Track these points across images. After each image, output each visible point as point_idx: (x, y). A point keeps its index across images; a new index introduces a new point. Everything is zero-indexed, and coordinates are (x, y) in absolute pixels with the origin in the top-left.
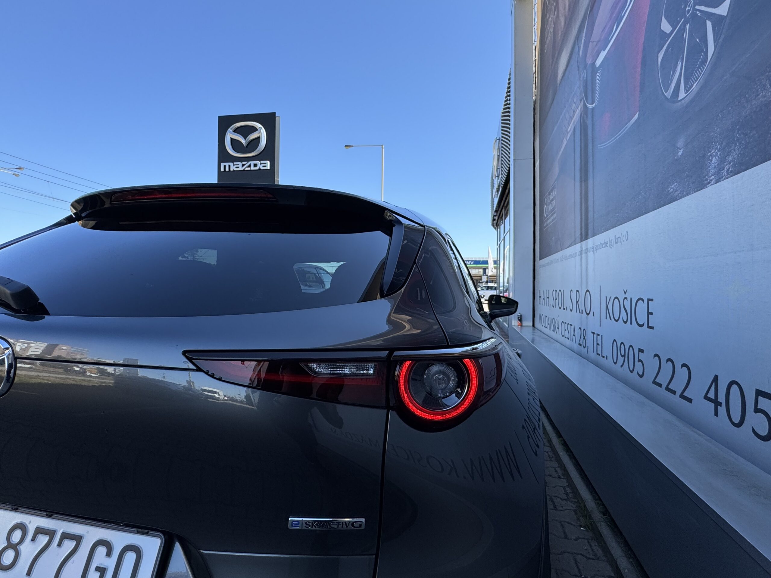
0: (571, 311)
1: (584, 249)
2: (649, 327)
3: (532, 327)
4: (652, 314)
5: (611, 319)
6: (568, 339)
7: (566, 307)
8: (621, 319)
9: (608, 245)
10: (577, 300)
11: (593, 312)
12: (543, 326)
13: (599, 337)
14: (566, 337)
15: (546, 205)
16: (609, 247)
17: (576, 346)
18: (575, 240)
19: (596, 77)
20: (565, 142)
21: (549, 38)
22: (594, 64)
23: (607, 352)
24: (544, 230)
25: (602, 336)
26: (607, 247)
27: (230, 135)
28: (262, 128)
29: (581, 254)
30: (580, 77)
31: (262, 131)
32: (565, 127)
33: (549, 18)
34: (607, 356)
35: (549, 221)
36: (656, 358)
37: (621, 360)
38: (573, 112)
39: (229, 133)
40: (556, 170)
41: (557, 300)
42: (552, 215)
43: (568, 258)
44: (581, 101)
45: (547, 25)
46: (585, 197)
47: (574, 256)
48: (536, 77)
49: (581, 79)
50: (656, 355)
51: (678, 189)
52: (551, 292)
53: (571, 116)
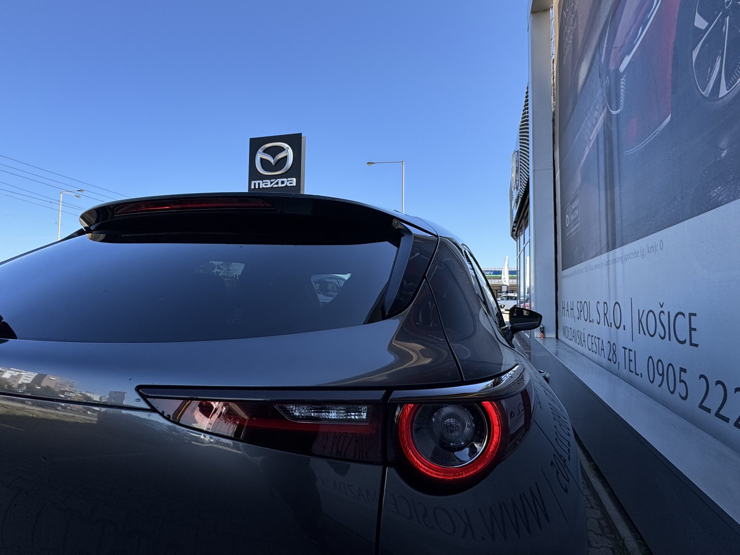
0: (599, 323)
1: (611, 259)
2: (692, 344)
3: (555, 339)
4: (695, 330)
5: (645, 334)
6: (596, 353)
7: (593, 320)
8: (657, 334)
9: (639, 254)
10: (605, 313)
11: (624, 326)
12: (567, 338)
13: (632, 353)
14: (593, 351)
15: (568, 214)
16: (640, 257)
17: (605, 361)
18: (601, 249)
19: (620, 83)
20: (587, 150)
21: (568, 50)
22: (617, 70)
23: (642, 368)
24: (567, 240)
25: (635, 351)
26: (638, 256)
27: (260, 155)
28: (289, 148)
29: (608, 264)
30: (602, 86)
31: (289, 150)
32: (587, 135)
33: (567, 30)
34: (641, 374)
35: (572, 231)
36: (703, 379)
37: (658, 379)
38: (595, 120)
39: (259, 154)
40: (579, 179)
41: (582, 313)
42: (575, 225)
43: (593, 268)
44: (604, 108)
45: (566, 37)
46: (611, 205)
47: (600, 266)
48: (555, 88)
49: (604, 85)
50: (702, 376)
51: (722, 193)
52: (575, 303)
53: (593, 124)
